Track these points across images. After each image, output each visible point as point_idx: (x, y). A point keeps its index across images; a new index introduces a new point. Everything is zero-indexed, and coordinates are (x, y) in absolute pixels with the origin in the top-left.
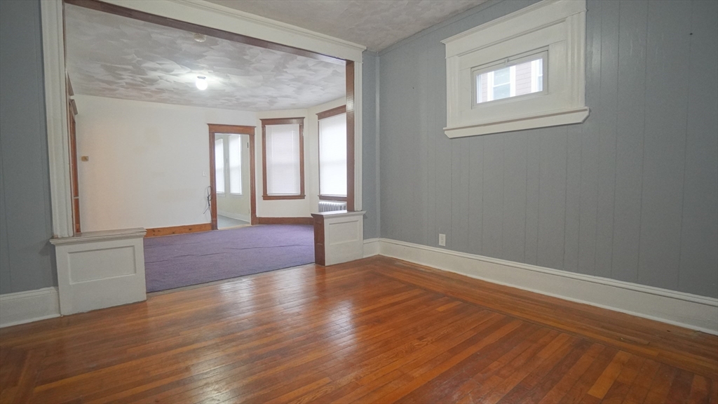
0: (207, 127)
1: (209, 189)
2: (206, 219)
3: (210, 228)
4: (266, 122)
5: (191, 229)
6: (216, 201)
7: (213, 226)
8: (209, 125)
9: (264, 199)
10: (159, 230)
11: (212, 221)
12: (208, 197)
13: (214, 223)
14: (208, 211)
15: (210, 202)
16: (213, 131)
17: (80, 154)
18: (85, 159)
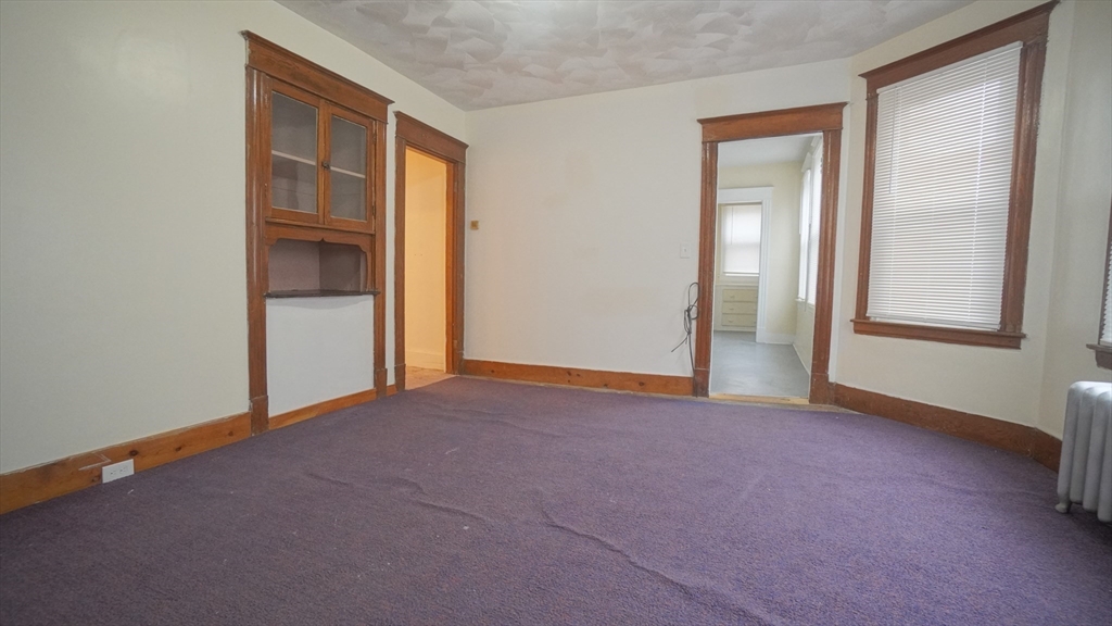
0: (699, 127)
1: (694, 291)
2: (679, 365)
3: (689, 388)
4: (879, 78)
7: (698, 384)
8: (701, 121)
9: (856, 331)
10: (579, 374)
11: (695, 372)
12: (689, 310)
13: (699, 379)
14: (686, 347)
15: (694, 323)
16: (714, 138)
17: (469, 218)
18: (474, 225)
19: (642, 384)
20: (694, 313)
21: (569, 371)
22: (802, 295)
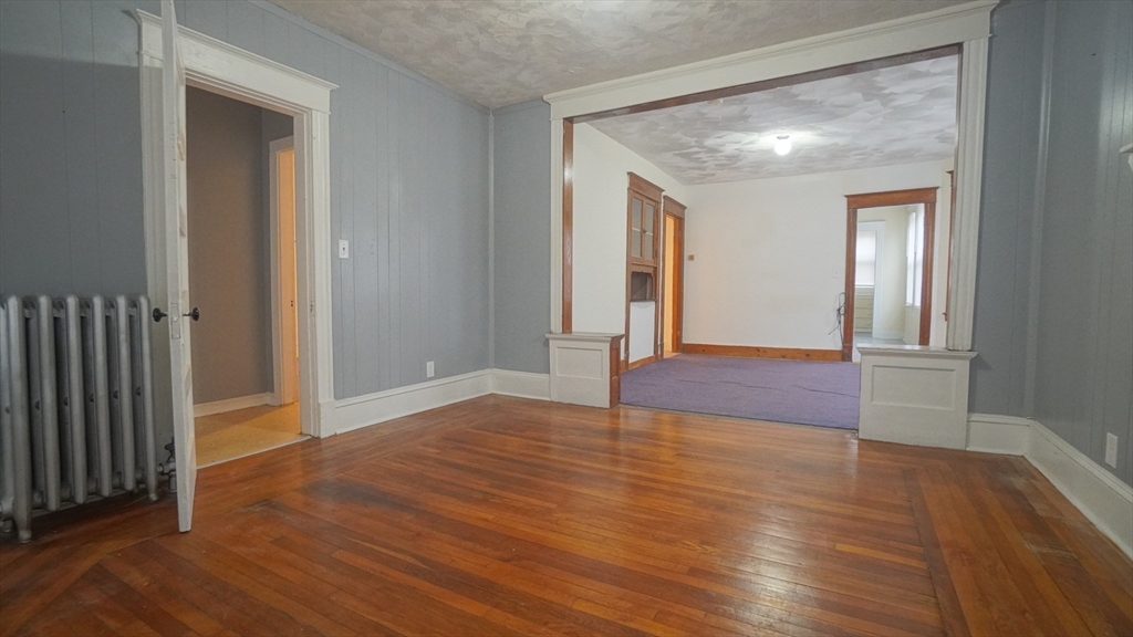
0: (845, 200)
1: (843, 297)
2: (834, 343)
3: (840, 357)
5: (809, 356)
6: (852, 316)
7: (845, 355)
8: (847, 196)
10: (765, 350)
11: (844, 347)
12: (839, 310)
13: (846, 351)
14: (838, 331)
15: (842, 317)
16: (854, 206)
17: (687, 254)
18: (691, 258)
19: (808, 355)
20: (842, 312)
21: (758, 349)
22: (909, 300)
